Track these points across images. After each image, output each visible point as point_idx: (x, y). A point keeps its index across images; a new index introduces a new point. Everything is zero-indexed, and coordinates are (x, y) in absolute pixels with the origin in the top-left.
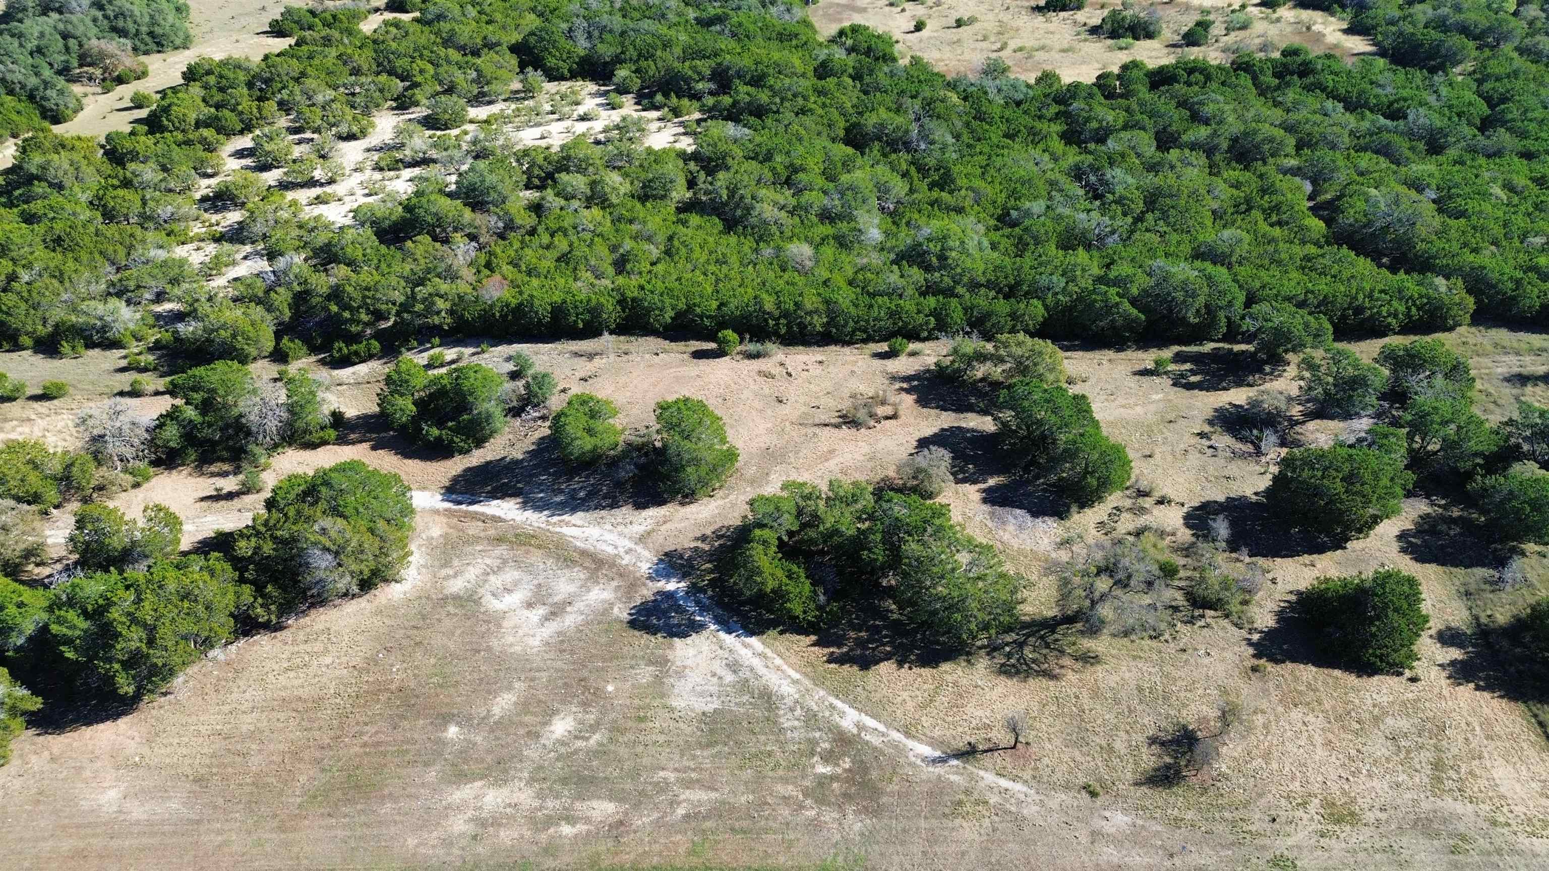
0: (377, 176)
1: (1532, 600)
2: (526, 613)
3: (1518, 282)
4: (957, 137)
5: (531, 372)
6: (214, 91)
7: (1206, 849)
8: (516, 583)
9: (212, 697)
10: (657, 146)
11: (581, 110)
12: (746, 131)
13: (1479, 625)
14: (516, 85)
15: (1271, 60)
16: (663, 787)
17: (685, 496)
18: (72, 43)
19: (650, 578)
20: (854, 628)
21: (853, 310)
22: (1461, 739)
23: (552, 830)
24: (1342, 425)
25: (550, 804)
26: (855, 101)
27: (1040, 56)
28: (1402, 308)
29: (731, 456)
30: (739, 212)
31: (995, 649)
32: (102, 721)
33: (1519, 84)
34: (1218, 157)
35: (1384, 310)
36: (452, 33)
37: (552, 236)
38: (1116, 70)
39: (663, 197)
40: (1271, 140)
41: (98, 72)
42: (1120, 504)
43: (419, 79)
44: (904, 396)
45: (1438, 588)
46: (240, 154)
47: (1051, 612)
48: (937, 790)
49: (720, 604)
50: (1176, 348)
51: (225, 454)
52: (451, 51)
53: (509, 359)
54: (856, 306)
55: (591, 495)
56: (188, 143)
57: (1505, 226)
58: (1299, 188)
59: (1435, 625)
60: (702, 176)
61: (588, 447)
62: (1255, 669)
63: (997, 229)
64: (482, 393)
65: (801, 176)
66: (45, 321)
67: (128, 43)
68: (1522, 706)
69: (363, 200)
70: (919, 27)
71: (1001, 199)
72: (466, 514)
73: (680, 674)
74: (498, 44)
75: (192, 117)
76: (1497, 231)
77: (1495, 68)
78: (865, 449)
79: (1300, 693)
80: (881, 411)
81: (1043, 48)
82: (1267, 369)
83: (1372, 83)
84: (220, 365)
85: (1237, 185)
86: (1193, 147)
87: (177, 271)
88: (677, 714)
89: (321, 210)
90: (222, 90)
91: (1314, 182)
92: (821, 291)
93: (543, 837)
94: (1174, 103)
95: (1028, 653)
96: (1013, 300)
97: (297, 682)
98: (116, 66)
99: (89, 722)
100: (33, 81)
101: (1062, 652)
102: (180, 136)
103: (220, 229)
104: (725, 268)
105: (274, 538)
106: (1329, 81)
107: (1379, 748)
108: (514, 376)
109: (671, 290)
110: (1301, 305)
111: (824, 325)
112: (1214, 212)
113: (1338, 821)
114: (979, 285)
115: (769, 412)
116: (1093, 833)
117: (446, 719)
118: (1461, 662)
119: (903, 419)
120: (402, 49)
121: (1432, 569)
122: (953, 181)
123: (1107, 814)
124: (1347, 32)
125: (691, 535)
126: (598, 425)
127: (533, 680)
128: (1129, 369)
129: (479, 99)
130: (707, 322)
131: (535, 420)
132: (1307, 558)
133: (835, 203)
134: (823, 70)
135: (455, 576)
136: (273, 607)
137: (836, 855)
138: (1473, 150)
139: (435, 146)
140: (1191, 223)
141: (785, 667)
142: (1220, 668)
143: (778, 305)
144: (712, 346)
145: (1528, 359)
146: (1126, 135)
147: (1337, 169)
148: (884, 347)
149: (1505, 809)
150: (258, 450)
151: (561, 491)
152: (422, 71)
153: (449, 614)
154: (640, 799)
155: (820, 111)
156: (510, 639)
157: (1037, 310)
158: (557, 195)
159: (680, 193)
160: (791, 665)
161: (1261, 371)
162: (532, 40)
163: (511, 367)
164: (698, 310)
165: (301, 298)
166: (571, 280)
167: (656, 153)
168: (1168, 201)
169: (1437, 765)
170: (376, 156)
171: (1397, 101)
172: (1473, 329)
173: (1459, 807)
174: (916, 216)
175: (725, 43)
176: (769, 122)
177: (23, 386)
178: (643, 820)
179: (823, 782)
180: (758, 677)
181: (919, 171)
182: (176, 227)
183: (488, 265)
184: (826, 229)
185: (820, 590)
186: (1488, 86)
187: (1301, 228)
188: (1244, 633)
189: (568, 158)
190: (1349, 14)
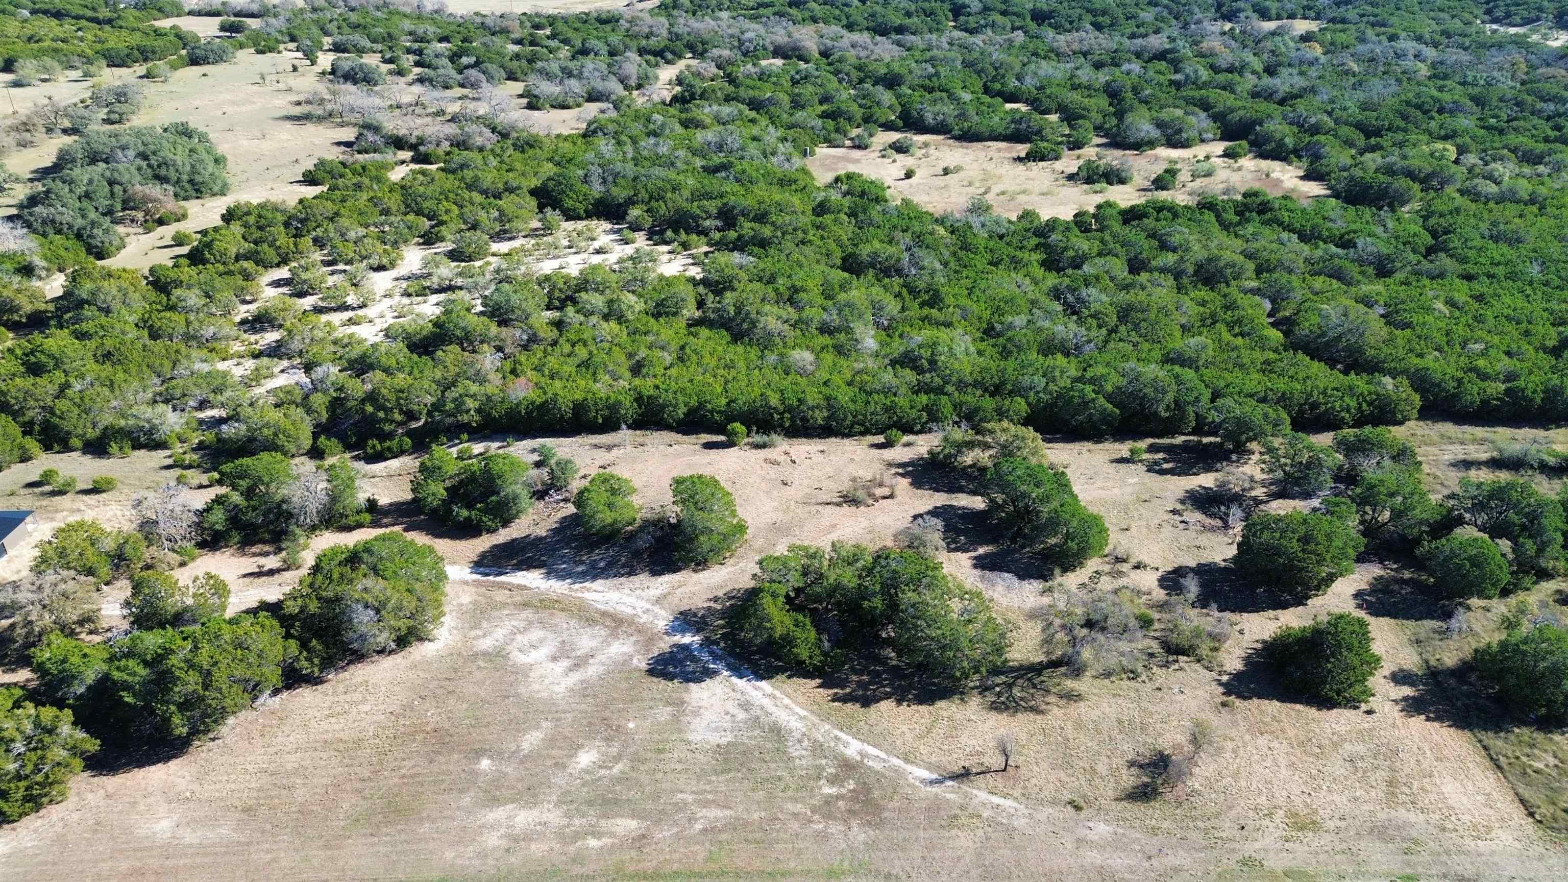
0: (406, 301)
1: (1474, 645)
2: (552, 665)
3: (1460, 381)
4: (945, 264)
5: (553, 462)
6: (253, 229)
7: (1181, 852)
8: (542, 641)
9: (258, 741)
10: (667, 274)
11: (596, 245)
12: (751, 259)
13: (1429, 667)
14: (536, 224)
15: (1233, 201)
16: (681, 807)
17: (698, 564)
18: (117, 189)
19: (667, 633)
20: (854, 671)
21: (852, 406)
22: (1413, 761)
23: (579, 843)
24: (1302, 503)
25: (577, 822)
26: (851, 235)
27: (1022, 198)
28: (1353, 404)
29: (741, 528)
30: (745, 326)
31: (987, 689)
32: (154, 764)
33: (1460, 219)
34: (1185, 281)
35: (1338, 404)
36: (476, 179)
37: (573, 346)
38: (1092, 210)
39: (675, 314)
40: (1233, 266)
41: (140, 215)
42: (1100, 568)
43: (445, 218)
44: (899, 479)
45: (1391, 637)
46: (277, 284)
47: (1040, 658)
48: (935, 807)
49: (732, 654)
50: (1150, 441)
51: (267, 536)
52: (475, 194)
53: (534, 451)
54: (854, 401)
55: (610, 565)
56: (230, 273)
57: (1447, 335)
58: (1259, 305)
59: (1387, 668)
60: (711, 297)
61: (609, 520)
62: (1224, 704)
63: (982, 340)
64: (510, 478)
65: (803, 295)
66: (94, 425)
67: (171, 189)
68: (1468, 733)
69: (392, 321)
70: (909, 175)
71: (986, 315)
72: (494, 584)
73: (696, 713)
74: (519, 188)
75: (233, 251)
76: (1441, 339)
77: (1439, 205)
78: (865, 523)
79: (1265, 723)
80: (879, 492)
81: (1024, 192)
82: (1234, 457)
83: (1324, 218)
84: (265, 456)
85: (1203, 303)
86: (1163, 270)
87: (220, 381)
88: (693, 747)
89: (354, 329)
90: (261, 228)
91: (1273, 301)
92: (822, 389)
93: (572, 849)
94: (1144, 235)
95: (1017, 692)
96: (998, 398)
97: (337, 727)
98: (157, 210)
99: (141, 764)
100: (80, 222)
101: (1048, 691)
102: (221, 268)
103: (258, 347)
104: (733, 372)
105: (319, 599)
106: (1285, 216)
107: (1339, 769)
108: (538, 465)
109: (684, 389)
110: (1264, 400)
111: (824, 419)
112: (1182, 326)
113: (1301, 829)
114: (967, 385)
115: (775, 493)
116: (1078, 840)
117: (478, 754)
118: (1413, 698)
119: (899, 499)
120: (429, 193)
121: (1385, 621)
122: (941, 300)
123: (1091, 824)
124: (1302, 178)
125: (705, 597)
126: (619, 501)
127: (558, 720)
128: (1107, 458)
129: (499, 236)
130: (717, 417)
131: (558, 502)
132: (1271, 613)
133: (834, 318)
134: (821, 209)
135: (484, 636)
136: (316, 661)
137: (842, 861)
138: (1418, 273)
139: (460, 274)
140: (1161, 334)
141: (793, 706)
142: (1193, 704)
143: (783, 401)
144: (721, 438)
145: (1471, 448)
146: (1100, 261)
147: (1293, 289)
148: (881, 439)
149: (1453, 818)
150: (298, 531)
151: (582, 563)
152: (447, 212)
153: (479, 668)
154: (660, 817)
155: (819, 243)
156: (536, 687)
157: (1021, 406)
158: (577, 312)
159: (690, 311)
160: (798, 704)
161: (1228, 459)
162: (551, 184)
163: (536, 457)
164: (709, 406)
165: (336, 404)
166: (591, 382)
167: (667, 279)
168: (1139, 315)
169: (1391, 783)
170: (404, 284)
171: (1348, 233)
172: (1421, 423)
173: (1412, 817)
174: (908, 329)
175: (730, 187)
176: (772, 251)
177: (74, 480)
178: (664, 833)
179: (829, 801)
180: (768, 714)
181: (910, 293)
182: (216, 345)
183: (513, 372)
184: (826, 340)
185: (825, 637)
186: (1432, 221)
187: (1261, 338)
188: (1214, 675)
189: (586, 281)
190: (1305, 163)
